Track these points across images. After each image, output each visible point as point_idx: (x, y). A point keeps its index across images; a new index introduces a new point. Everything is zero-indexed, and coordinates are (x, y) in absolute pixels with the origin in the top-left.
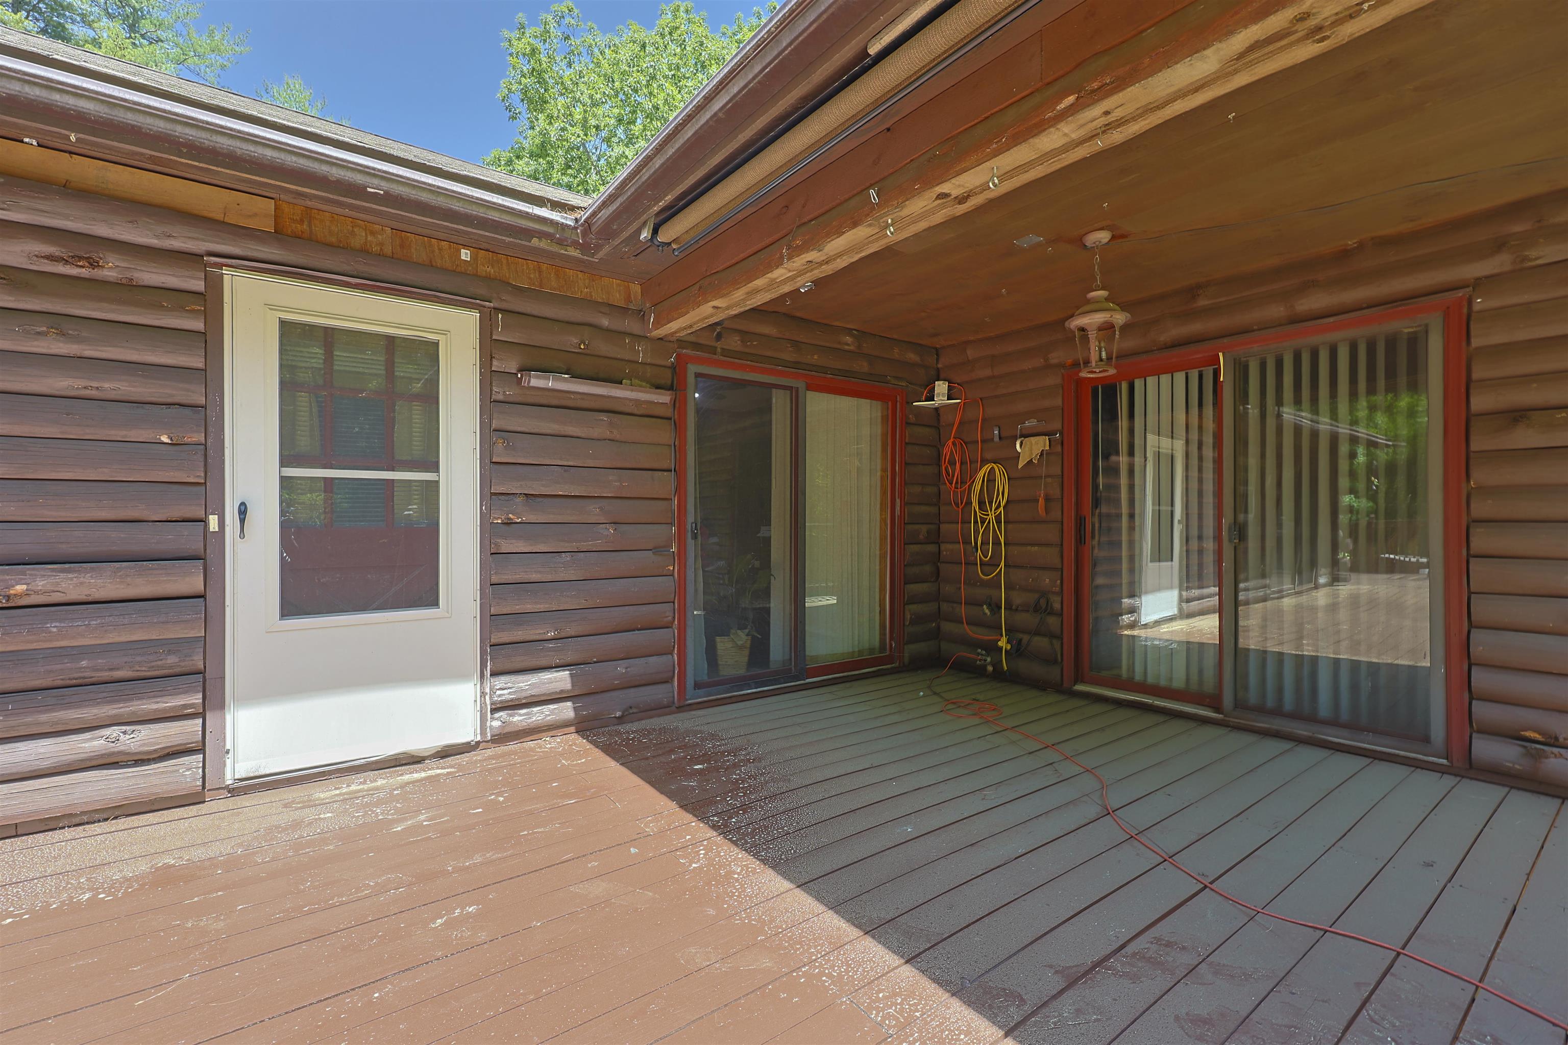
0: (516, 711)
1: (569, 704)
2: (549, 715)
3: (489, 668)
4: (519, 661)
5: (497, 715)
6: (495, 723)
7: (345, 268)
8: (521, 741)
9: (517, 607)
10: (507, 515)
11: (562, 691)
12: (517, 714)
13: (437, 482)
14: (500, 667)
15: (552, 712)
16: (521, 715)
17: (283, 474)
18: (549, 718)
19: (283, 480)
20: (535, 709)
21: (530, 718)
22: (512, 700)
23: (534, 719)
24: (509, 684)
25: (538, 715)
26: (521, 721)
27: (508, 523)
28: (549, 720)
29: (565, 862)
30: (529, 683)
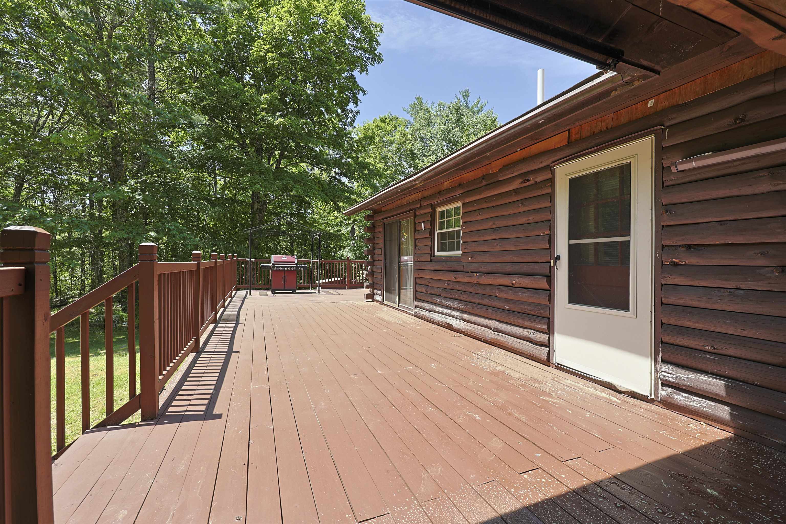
0: (679, 392)
1: (727, 408)
2: (705, 407)
3: (660, 356)
4: (681, 359)
5: (665, 388)
6: (664, 392)
7: (592, 144)
8: (684, 414)
9: (680, 322)
10: (672, 259)
11: (717, 394)
12: (680, 394)
13: (629, 241)
14: (666, 358)
15: (709, 406)
16: (683, 396)
17: (570, 243)
18: (705, 409)
19: (570, 245)
20: (695, 398)
21: (688, 401)
22: (673, 382)
23: (692, 404)
24: (671, 371)
25: (695, 402)
26: (682, 400)
27: (675, 265)
28: (705, 411)
29: (523, 437)
30: (687, 376)
